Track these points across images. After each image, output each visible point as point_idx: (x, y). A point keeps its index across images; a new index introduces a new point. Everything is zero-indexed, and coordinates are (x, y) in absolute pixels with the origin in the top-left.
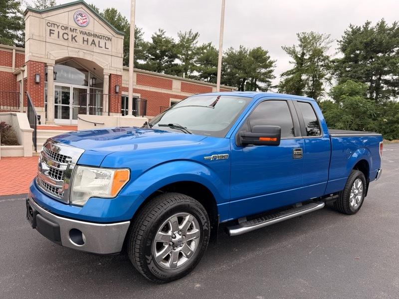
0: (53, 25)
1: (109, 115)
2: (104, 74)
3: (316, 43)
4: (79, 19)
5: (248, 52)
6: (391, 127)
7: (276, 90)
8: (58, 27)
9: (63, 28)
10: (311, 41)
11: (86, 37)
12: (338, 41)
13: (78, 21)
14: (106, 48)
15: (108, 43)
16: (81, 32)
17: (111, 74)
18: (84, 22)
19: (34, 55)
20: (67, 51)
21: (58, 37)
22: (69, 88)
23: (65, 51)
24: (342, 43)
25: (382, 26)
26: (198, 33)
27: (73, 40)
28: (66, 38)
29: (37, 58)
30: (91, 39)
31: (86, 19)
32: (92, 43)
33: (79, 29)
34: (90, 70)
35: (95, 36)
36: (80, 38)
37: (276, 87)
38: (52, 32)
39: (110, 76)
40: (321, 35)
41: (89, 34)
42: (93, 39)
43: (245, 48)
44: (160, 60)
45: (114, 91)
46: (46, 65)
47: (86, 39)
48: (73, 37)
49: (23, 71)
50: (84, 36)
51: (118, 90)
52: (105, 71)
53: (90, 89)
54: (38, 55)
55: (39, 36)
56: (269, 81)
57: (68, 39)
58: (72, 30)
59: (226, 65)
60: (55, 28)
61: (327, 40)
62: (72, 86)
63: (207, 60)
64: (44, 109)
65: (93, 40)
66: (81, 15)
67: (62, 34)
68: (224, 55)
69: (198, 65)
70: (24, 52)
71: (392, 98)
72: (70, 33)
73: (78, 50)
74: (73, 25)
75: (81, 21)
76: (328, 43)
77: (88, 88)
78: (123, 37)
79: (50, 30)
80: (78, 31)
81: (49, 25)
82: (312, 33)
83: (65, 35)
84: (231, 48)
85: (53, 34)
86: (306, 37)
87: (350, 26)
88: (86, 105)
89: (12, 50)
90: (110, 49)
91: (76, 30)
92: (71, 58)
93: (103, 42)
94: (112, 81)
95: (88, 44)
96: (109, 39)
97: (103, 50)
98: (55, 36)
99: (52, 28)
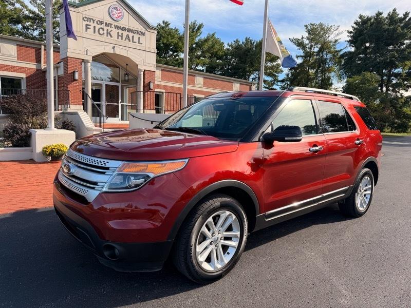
0: (89, 19)
1: (144, 112)
2: (139, 70)
3: (325, 35)
4: (114, 13)
5: (255, 43)
7: (283, 84)
8: (94, 21)
9: (99, 23)
10: (320, 32)
11: (121, 32)
12: (348, 32)
13: (113, 15)
14: (139, 43)
15: (142, 37)
16: (116, 27)
17: (145, 70)
18: (119, 17)
19: (72, 50)
20: (103, 47)
23: (100, 46)
24: (352, 34)
26: (202, 24)
27: (109, 34)
28: (102, 34)
29: (77, 55)
30: (125, 33)
31: (121, 13)
32: (126, 38)
33: (114, 23)
34: (122, 67)
35: (129, 30)
36: (114, 32)
37: (283, 81)
38: (88, 26)
39: (144, 73)
40: (330, 26)
41: (123, 29)
44: (165, 54)
45: (147, 88)
46: (83, 60)
47: (120, 34)
48: (109, 31)
49: (59, 67)
50: (118, 31)
51: (152, 87)
52: (140, 67)
53: (122, 86)
54: (75, 51)
55: (77, 31)
56: (275, 76)
57: (104, 34)
58: (108, 25)
59: (231, 58)
60: (91, 23)
61: (337, 32)
62: (104, 83)
64: (82, 106)
65: (128, 36)
66: (116, 8)
67: (98, 29)
70: (59, 48)
72: (106, 28)
73: (114, 45)
74: (108, 19)
75: (116, 15)
76: (338, 35)
77: (119, 85)
78: (156, 32)
79: (87, 25)
80: (113, 26)
81: (85, 19)
82: (321, 25)
83: (101, 30)
84: (237, 40)
85: (90, 28)
86: (314, 28)
87: (361, 17)
88: (118, 103)
89: (41, 45)
90: (144, 43)
91: (111, 24)
92: (103, 54)
93: (136, 36)
94: (146, 77)
95: (122, 39)
96: (143, 34)
97: (136, 45)
98: (91, 31)
99: (88, 23)
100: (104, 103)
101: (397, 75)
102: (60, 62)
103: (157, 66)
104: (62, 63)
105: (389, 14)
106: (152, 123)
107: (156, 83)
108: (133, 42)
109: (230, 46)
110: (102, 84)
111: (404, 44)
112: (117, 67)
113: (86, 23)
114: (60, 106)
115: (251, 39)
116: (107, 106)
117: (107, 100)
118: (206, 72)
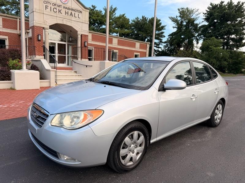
0: (47, 3)
1: (81, 60)
2: (78, 34)
3: (190, 15)
5: (148, 20)
6: (236, 67)
7: (165, 44)
9: (53, 4)
10: (187, 13)
11: (67, 11)
12: (203, 13)
14: (79, 18)
15: (80, 14)
16: (64, 7)
17: (82, 34)
18: (66, 1)
19: (36, 22)
20: (56, 20)
21: (51, 11)
22: (55, 44)
23: (54, 20)
24: (206, 15)
25: (230, 4)
26: (116, 8)
27: (60, 12)
28: (55, 11)
29: (39, 24)
30: (70, 12)
32: (71, 15)
33: (63, 5)
34: (68, 32)
35: (72, 10)
36: (63, 11)
37: (165, 42)
38: (47, 7)
39: (81, 36)
40: (193, 10)
41: (69, 9)
42: (71, 11)
43: (146, 18)
45: (84, 46)
46: (44, 28)
47: (67, 12)
48: (60, 10)
49: (29, 32)
51: (86, 45)
52: (78, 33)
53: (68, 44)
54: (38, 22)
55: (39, 10)
56: (161, 39)
57: (56, 11)
58: (59, 6)
59: (134, 28)
60: (49, 5)
61: (197, 13)
62: (57, 42)
63: (121, 26)
64: (43, 57)
65: (71, 13)
67: (53, 9)
68: (132, 22)
69: (117, 29)
70: (29, 21)
71: (235, 49)
72: (58, 8)
73: (63, 19)
74: (59, 3)
75: (64, 0)
76: (198, 14)
77: (66, 43)
78: (89, 11)
79: (46, 6)
80: (62, 7)
81: (45, 2)
82: (187, 8)
83: (55, 9)
84: (137, 17)
85: (48, 8)
86: (183, 11)
87: (211, 4)
88: (65, 54)
89: (17, 19)
90: (81, 18)
91: (61, 6)
92: (56, 24)
93: (77, 14)
94: (83, 39)
95: (68, 15)
96: (81, 12)
97: (77, 19)
98: (49, 10)
99: (47, 5)
100: (57, 54)
101: (233, 39)
102: (29, 29)
103: (89, 32)
104: (31, 30)
105: (228, 3)
106: (87, 67)
107: (89, 42)
108: (75, 17)
109: (133, 21)
110: (55, 43)
111: (237, 21)
112: (64, 32)
113: (46, 4)
114: (30, 56)
115: (145, 17)
116: (59, 57)
117: (59, 53)
118: (119, 36)
